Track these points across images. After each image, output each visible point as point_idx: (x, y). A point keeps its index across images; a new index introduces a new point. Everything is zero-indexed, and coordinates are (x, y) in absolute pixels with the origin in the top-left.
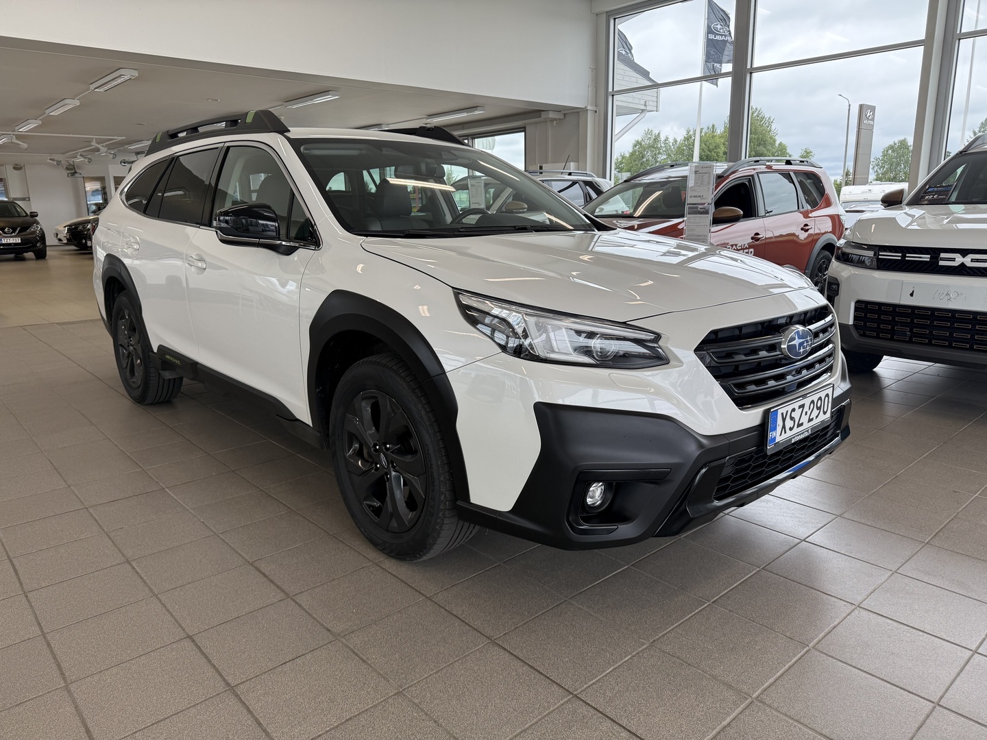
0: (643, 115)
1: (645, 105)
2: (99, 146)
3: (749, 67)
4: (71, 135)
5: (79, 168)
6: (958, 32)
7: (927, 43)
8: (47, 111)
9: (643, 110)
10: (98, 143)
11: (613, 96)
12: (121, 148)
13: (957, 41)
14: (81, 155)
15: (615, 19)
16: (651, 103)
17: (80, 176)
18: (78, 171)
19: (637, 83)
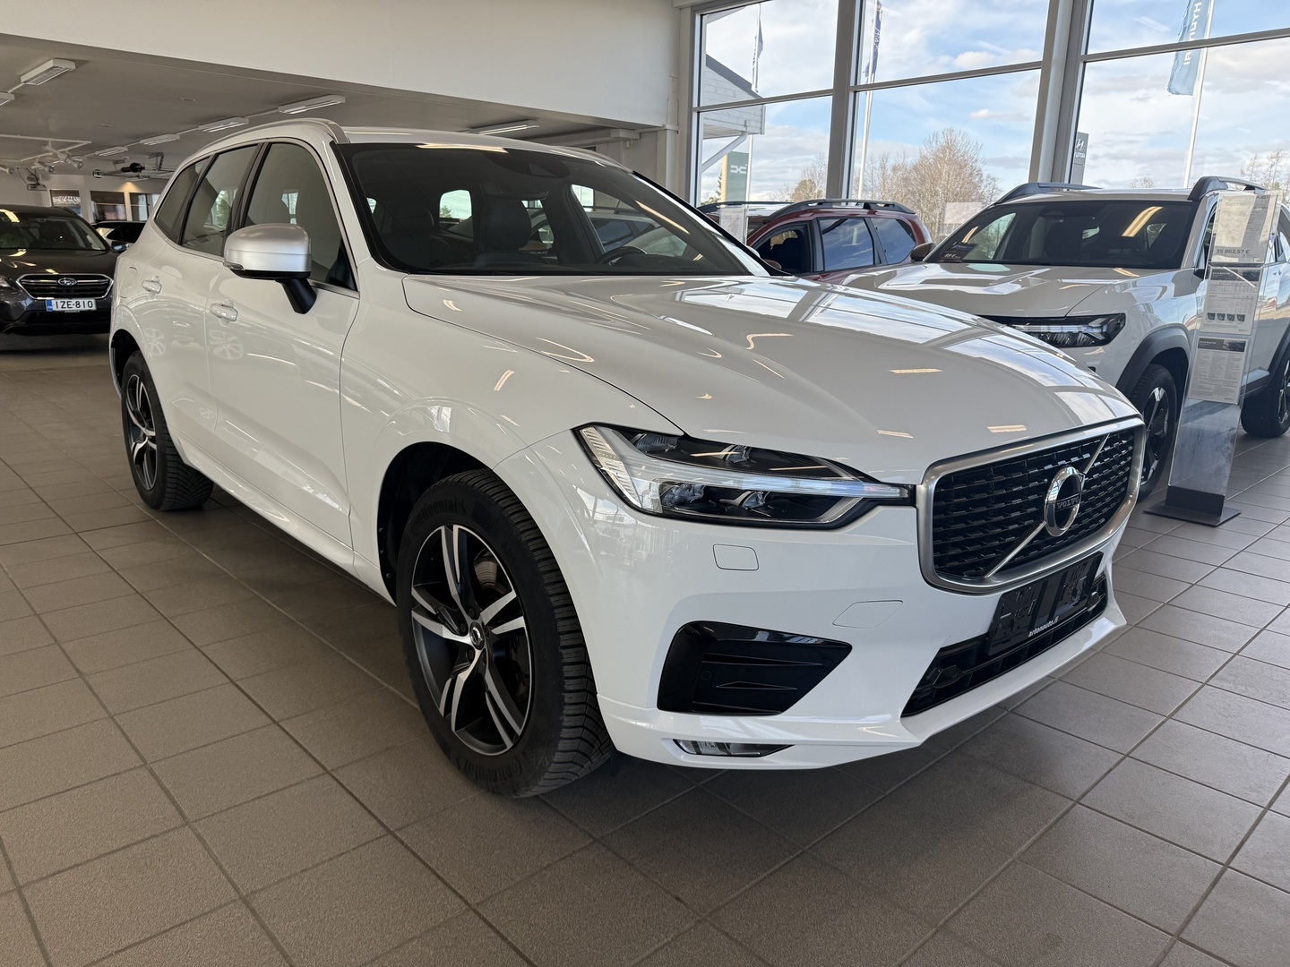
0: (742, 138)
1: (745, 126)
3: (852, 84)
4: (19, 137)
5: (42, 178)
6: (1083, 53)
7: (1044, 65)
9: (743, 132)
11: (698, 113)
12: (92, 154)
15: (702, 16)
16: (753, 123)
17: (43, 188)
18: (41, 182)
19: (735, 97)
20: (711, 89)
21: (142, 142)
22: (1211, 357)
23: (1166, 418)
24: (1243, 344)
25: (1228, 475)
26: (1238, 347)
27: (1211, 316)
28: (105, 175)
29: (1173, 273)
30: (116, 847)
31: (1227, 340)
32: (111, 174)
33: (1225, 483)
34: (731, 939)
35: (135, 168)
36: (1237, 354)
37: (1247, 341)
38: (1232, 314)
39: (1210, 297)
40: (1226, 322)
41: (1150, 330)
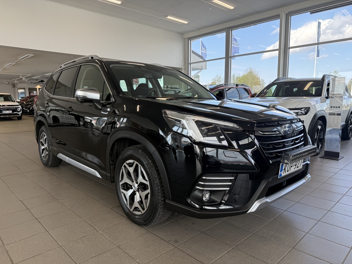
0: (201, 70)
1: (202, 67)
2: (23, 78)
3: (230, 56)
4: (13, 74)
5: (16, 85)
6: (288, 47)
7: (279, 50)
8: (5, 66)
9: (201, 69)
10: (22, 76)
11: (190, 64)
12: (31, 78)
13: (288, 50)
14: (17, 80)
15: (190, 40)
16: (204, 67)
17: (16, 87)
18: (16, 86)
19: (199, 60)
20: (193, 58)
21: (45, 74)
22: (332, 117)
23: (322, 134)
24: (340, 114)
25: (340, 147)
26: (339, 114)
27: (331, 107)
28: (33, 83)
29: (320, 97)
30: (82, 236)
31: (336, 113)
32: (35, 83)
33: (339, 149)
34: (242, 251)
35: (42, 81)
36: (339, 116)
37: (341, 113)
38: (337, 106)
39: (330, 103)
40: (335, 108)
41: (316, 111)
